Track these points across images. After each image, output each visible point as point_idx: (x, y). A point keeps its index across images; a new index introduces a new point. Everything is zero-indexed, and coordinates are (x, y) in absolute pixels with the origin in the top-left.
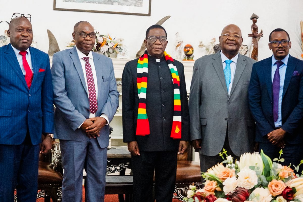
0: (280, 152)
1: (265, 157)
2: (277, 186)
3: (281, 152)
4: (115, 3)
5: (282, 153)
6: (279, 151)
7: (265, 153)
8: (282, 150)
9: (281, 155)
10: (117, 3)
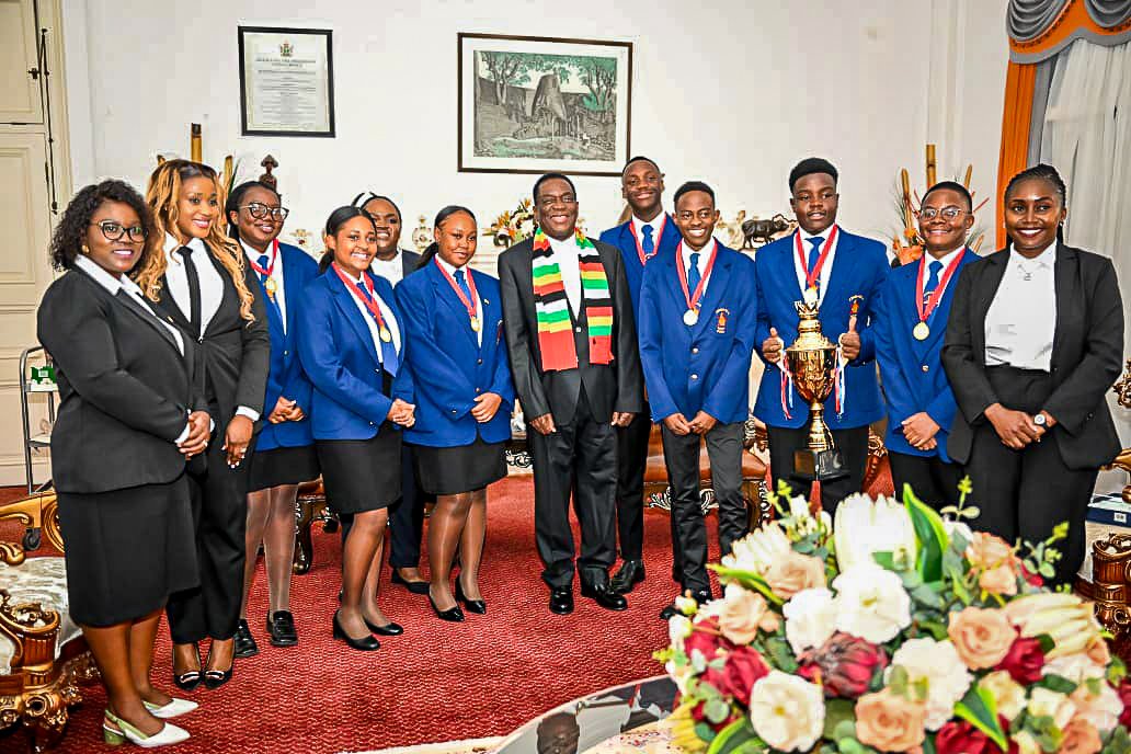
0: (960, 487)
1: (918, 510)
2: (981, 632)
3: (965, 487)
4: (566, 156)
5: (969, 491)
6: (958, 483)
7: (917, 495)
8: (970, 479)
9: (967, 495)
10: (570, 156)
